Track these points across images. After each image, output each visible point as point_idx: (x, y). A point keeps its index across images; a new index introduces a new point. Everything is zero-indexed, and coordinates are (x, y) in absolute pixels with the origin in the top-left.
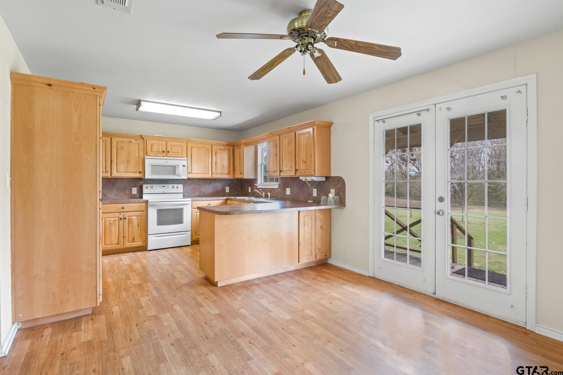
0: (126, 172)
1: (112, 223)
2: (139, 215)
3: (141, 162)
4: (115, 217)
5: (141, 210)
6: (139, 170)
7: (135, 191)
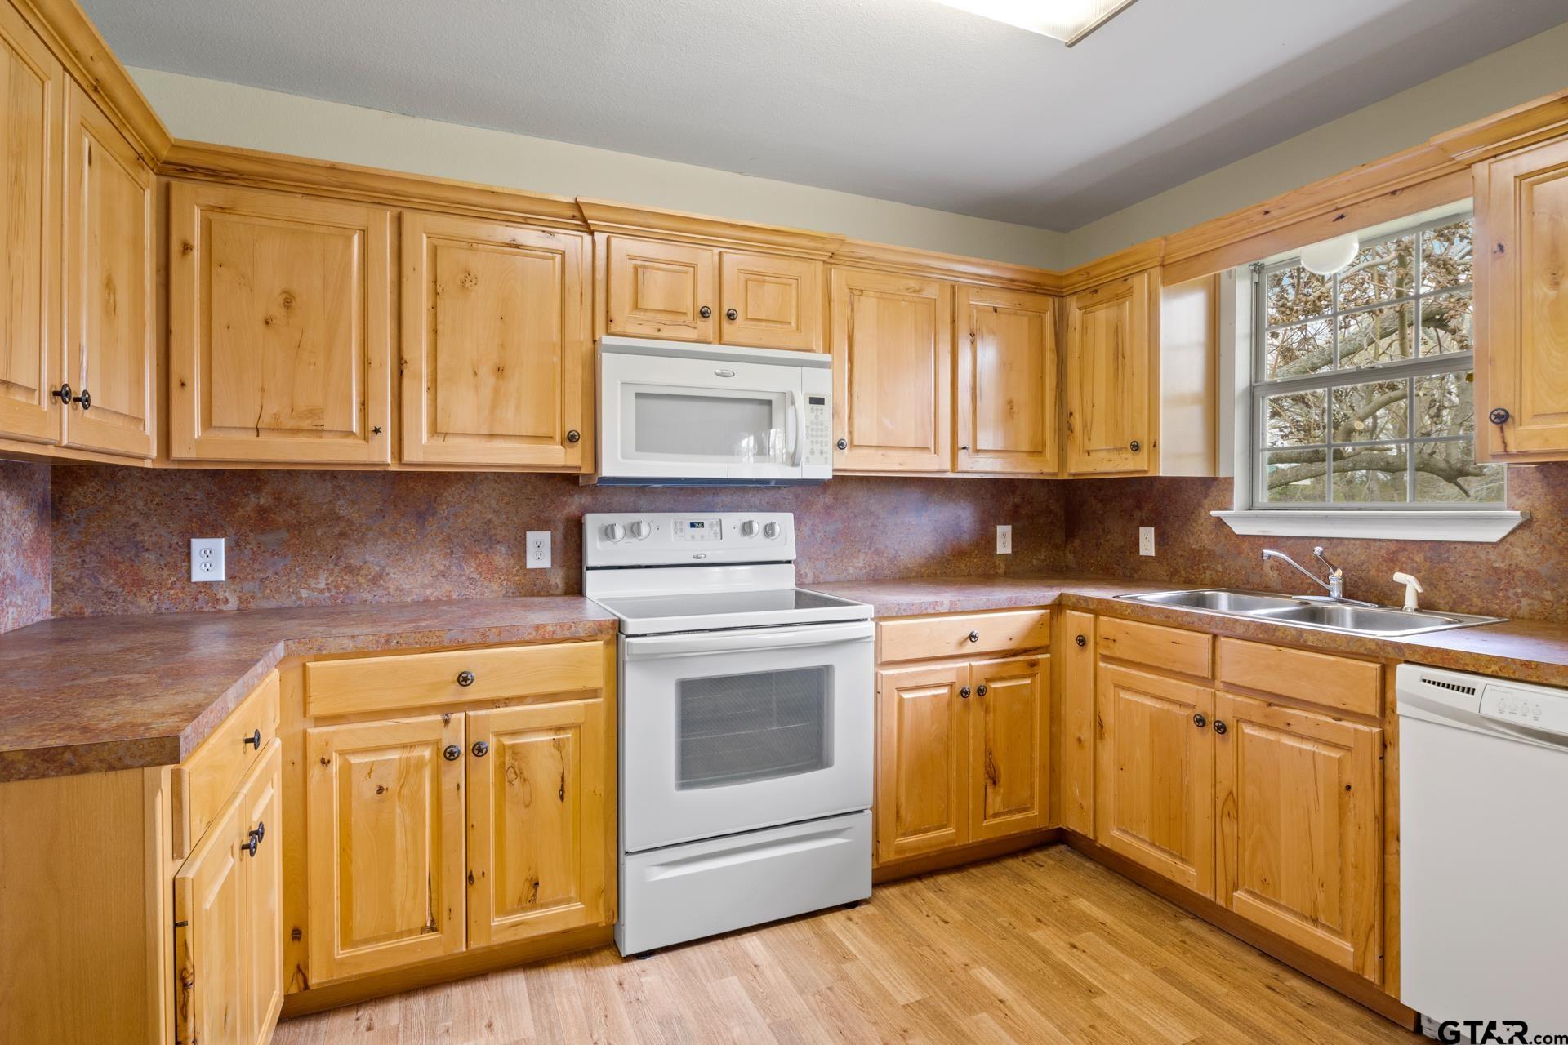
0: (491, 436)
1: (391, 784)
2: (572, 720)
3: (579, 371)
4: (412, 746)
5: (578, 686)
6: (562, 427)
7: (540, 550)
